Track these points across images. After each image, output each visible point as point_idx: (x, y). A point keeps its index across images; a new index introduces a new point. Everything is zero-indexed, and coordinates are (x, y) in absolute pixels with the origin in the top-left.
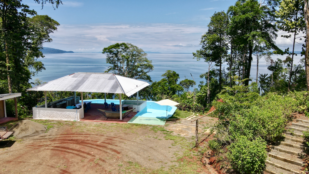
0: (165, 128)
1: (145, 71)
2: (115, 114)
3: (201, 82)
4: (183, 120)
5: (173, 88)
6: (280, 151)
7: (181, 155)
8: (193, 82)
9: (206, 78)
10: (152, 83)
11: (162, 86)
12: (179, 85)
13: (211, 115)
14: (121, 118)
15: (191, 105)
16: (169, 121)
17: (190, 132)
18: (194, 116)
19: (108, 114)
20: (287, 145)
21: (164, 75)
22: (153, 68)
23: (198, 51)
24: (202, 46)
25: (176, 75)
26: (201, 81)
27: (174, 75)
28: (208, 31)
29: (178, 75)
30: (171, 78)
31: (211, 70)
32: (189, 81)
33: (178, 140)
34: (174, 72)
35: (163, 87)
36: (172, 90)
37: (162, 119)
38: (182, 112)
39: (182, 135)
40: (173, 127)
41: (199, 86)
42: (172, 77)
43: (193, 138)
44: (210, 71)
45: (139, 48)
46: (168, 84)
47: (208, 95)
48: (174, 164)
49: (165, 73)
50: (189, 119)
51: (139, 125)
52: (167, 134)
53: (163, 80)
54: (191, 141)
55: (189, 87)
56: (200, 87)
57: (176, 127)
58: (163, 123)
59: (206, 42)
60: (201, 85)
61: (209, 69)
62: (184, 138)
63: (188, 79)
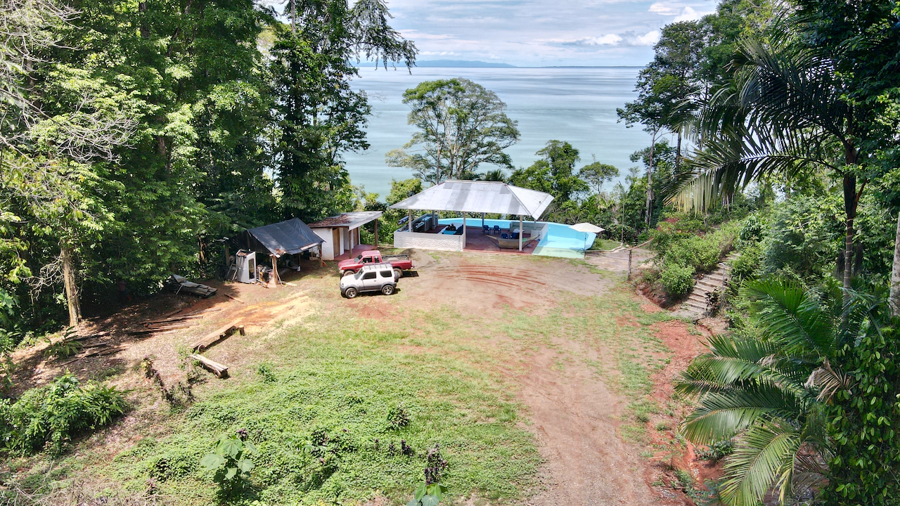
0: (587, 262)
1: (501, 143)
2: (512, 242)
3: (631, 170)
4: (608, 252)
5: (565, 184)
6: (711, 279)
7: (612, 286)
8: (613, 169)
9: (646, 161)
10: (514, 171)
11: (538, 180)
12: (578, 176)
13: (650, 248)
14: (520, 249)
15: (611, 228)
16: (588, 253)
17: (620, 267)
18: (623, 248)
19: (502, 242)
20: (719, 274)
21: (542, 152)
22: (518, 137)
23: (628, 106)
24: (638, 93)
25: (573, 154)
26: (632, 167)
27: (566, 152)
28: (653, 60)
29: (576, 152)
30: (560, 161)
31: (657, 142)
32: (603, 167)
33: (606, 274)
34: (566, 143)
35: (540, 182)
36: (561, 190)
37: (578, 250)
38: (604, 242)
39: (611, 269)
40: (594, 260)
41: (628, 178)
42: (561, 156)
43: (624, 272)
44: (657, 145)
45: (486, 90)
46: (550, 175)
47: (648, 202)
48: (606, 292)
49: (544, 147)
50: (616, 252)
51: (551, 257)
52: (592, 268)
53: (541, 164)
54: (622, 275)
55: (602, 182)
56: (628, 180)
57: (600, 260)
58: (581, 256)
59: (647, 87)
60: (632, 177)
61: (654, 141)
62: (612, 273)
63: (602, 163)
